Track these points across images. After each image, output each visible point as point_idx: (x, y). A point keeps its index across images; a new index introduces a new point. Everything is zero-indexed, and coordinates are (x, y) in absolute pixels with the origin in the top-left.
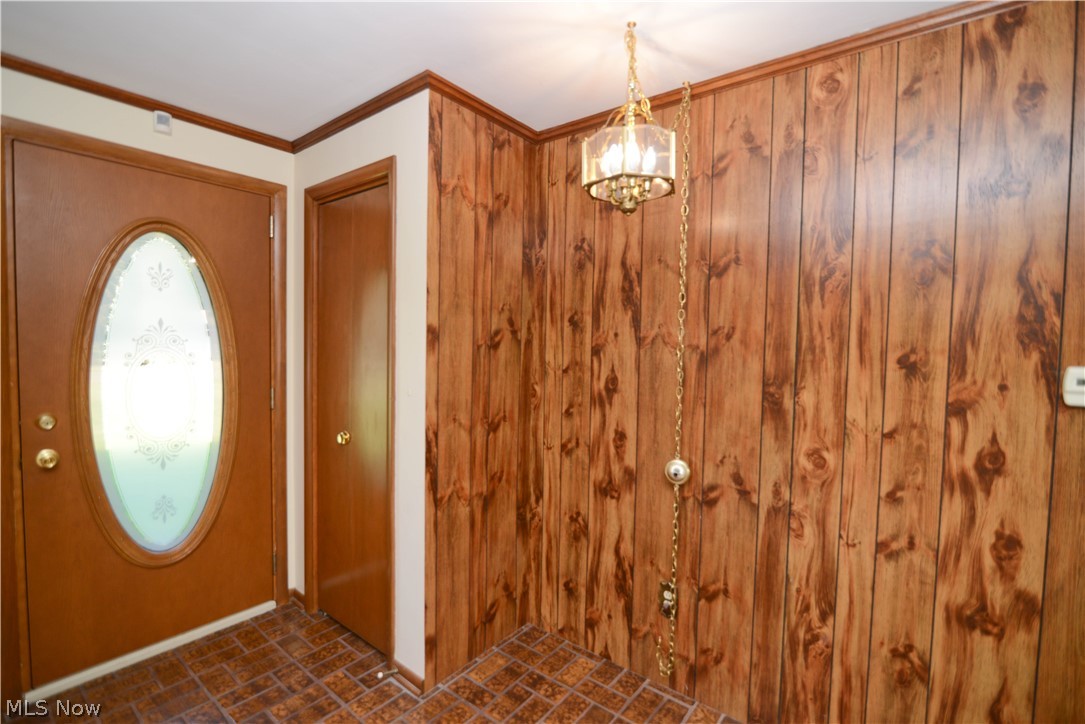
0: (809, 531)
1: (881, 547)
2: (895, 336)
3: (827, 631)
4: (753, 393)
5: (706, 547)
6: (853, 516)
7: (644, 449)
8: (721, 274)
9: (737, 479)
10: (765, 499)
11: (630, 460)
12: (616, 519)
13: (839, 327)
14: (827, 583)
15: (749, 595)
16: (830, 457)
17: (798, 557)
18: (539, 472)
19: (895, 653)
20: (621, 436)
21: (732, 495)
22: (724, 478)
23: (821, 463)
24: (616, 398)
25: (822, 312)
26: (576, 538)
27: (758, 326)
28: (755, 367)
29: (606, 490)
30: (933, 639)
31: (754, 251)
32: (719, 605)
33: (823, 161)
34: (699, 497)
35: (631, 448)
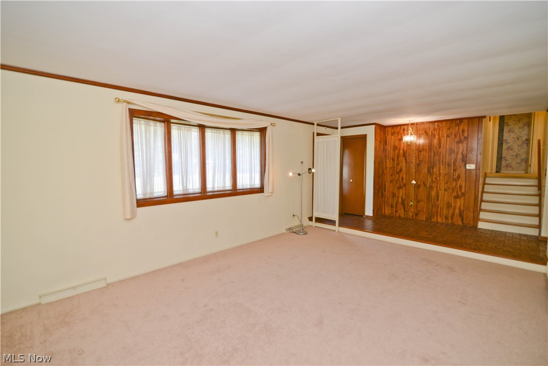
0: (435, 189)
1: (445, 190)
2: (447, 161)
3: (438, 203)
4: (426, 170)
5: (418, 194)
6: (441, 186)
7: (407, 180)
8: (421, 152)
9: (424, 183)
10: (428, 185)
11: (404, 182)
12: (402, 192)
13: (439, 160)
14: (438, 196)
15: (426, 200)
16: (438, 178)
17: (433, 193)
18: (385, 186)
19: (447, 204)
20: (403, 178)
21: (423, 185)
22: (422, 183)
23: (437, 179)
24: (402, 172)
25: (437, 158)
26: (393, 197)
27: (427, 160)
28: (427, 166)
29: (400, 188)
30: (452, 201)
31: (426, 149)
32: (421, 203)
33: (437, 137)
34: (417, 186)
35: (404, 180)
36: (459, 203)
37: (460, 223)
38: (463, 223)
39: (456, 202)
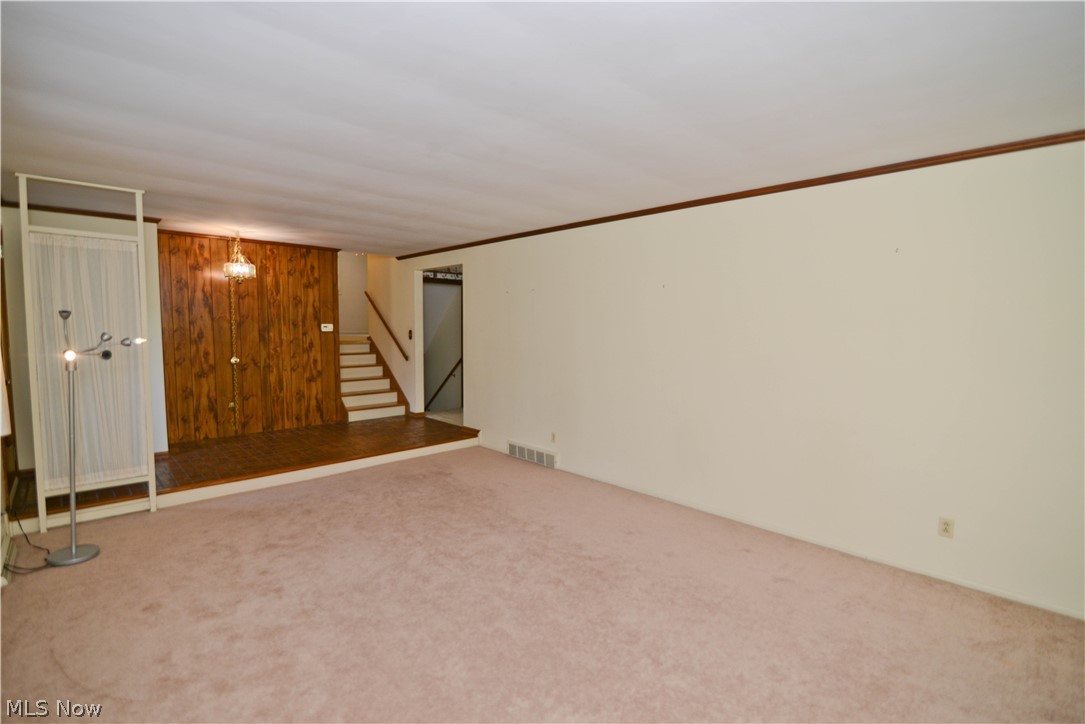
0: (275, 370)
1: (292, 369)
2: (291, 318)
3: (282, 395)
4: (256, 334)
5: (245, 384)
6: (285, 363)
7: (218, 356)
8: (243, 298)
9: (253, 360)
10: (262, 364)
11: (212, 362)
12: (207, 385)
13: (278, 315)
14: (280, 382)
15: (260, 393)
16: (279, 349)
17: (273, 378)
19: (297, 393)
20: (206, 354)
21: (252, 365)
22: (250, 360)
23: (276, 351)
24: (203, 340)
25: (273, 311)
26: (186, 398)
27: (256, 314)
28: (256, 326)
29: (201, 375)
30: (304, 387)
31: (253, 293)
32: (250, 400)
33: (271, 271)
34: (242, 367)
35: (211, 357)
36: (316, 388)
37: (319, 422)
38: (323, 421)
39: (309, 388)
